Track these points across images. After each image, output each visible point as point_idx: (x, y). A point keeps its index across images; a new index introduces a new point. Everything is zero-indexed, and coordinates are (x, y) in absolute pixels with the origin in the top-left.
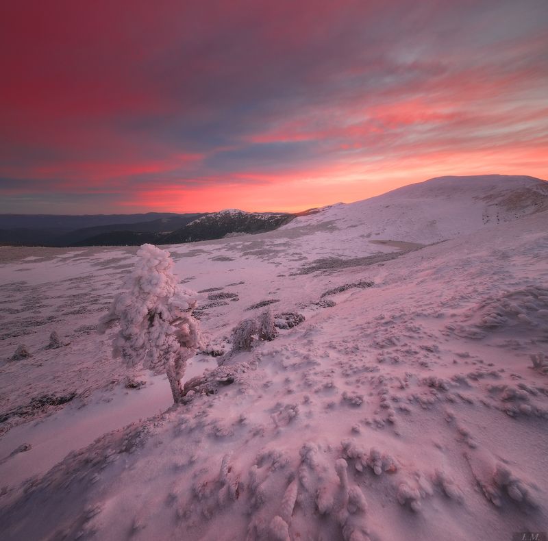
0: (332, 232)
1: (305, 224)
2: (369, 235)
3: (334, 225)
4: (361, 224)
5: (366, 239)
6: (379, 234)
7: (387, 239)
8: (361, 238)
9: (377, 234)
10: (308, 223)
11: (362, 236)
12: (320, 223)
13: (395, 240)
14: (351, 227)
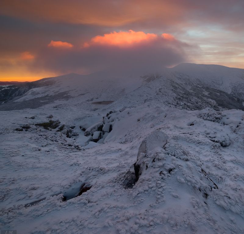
0: (67, 100)
1: (44, 95)
2: (92, 100)
3: (68, 94)
4: (87, 93)
5: (91, 102)
6: (98, 98)
7: (103, 100)
8: (87, 102)
9: (96, 98)
11: (88, 101)
12: (57, 93)
13: (106, 101)
14: (81, 95)
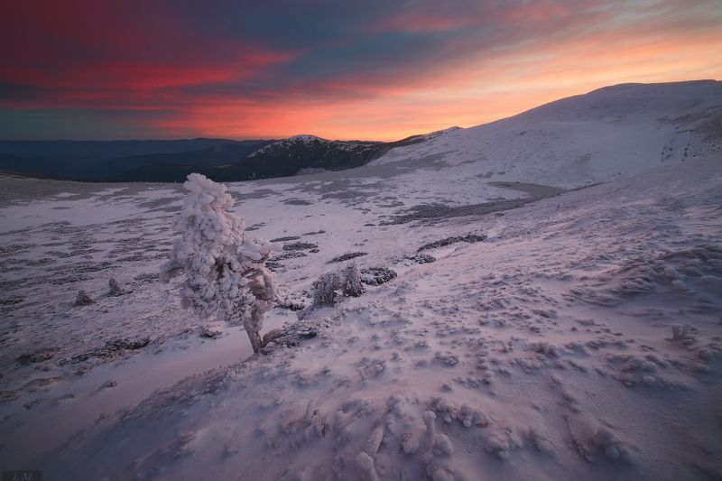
0: (439, 170)
1: (404, 158)
2: (489, 175)
3: (443, 160)
4: (481, 159)
5: (485, 180)
6: (503, 173)
7: (514, 180)
8: (478, 179)
9: (499, 173)
10: (408, 157)
11: (480, 176)
12: (425, 156)
13: (525, 182)
14: (466, 162)
